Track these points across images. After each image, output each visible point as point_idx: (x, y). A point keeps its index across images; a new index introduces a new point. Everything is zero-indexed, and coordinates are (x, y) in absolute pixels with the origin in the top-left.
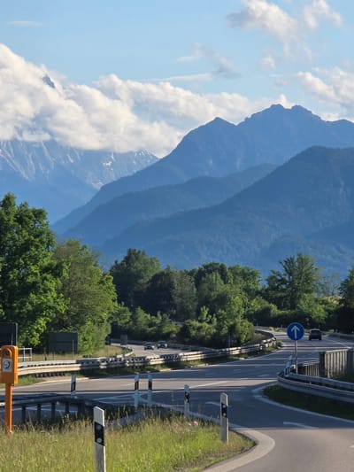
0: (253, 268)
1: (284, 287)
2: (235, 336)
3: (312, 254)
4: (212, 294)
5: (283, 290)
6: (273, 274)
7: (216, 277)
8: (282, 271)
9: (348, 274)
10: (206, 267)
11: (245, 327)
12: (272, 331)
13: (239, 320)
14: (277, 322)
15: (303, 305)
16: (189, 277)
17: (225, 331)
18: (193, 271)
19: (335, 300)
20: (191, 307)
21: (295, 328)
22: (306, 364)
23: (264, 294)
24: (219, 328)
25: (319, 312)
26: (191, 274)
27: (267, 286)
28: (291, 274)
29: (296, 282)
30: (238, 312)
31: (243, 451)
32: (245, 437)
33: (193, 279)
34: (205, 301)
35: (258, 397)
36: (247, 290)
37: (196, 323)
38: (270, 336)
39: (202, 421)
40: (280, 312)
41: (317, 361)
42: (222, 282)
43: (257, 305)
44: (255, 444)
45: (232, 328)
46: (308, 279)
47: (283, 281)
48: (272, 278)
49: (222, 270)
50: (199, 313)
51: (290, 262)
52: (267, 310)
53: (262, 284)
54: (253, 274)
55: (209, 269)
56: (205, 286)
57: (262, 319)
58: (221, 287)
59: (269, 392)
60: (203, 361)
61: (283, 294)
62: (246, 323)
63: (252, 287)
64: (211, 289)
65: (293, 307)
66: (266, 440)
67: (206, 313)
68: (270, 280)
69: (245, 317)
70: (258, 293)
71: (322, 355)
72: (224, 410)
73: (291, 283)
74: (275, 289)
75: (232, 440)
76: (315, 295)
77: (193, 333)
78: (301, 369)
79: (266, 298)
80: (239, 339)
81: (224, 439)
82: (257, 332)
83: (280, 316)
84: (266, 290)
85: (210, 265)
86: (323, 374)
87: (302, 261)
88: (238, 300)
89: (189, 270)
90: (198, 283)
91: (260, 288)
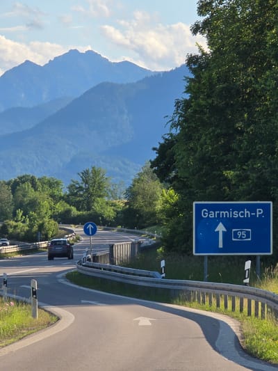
0: (57, 179)
1: (81, 193)
2: (43, 232)
3: (104, 167)
4: (25, 199)
5: (81, 196)
6: (72, 183)
7: (28, 186)
8: (80, 181)
9: (131, 182)
10: (21, 178)
11: (52, 226)
12: (72, 227)
13: (46, 219)
14: (76, 221)
15: (97, 207)
16: (6, 187)
17: (35, 228)
18: (10, 181)
19: (121, 203)
20: (9, 210)
21: (90, 226)
22: (99, 254)
23: (66, 199)
24: (31, 226)
25: (109, 213)
26: (8, 184)
27: (68, 192)
28: (87, 183)
29: (91, 189)
30: (46, 213)
31: (49, 324)
32: (51, 314)
33: (10, 188)
34: (20, 205)
35: (62, 281)
36: (52, 196)
37: (13, 223)
38: (71, 232)
39: (17, 301)
40: (79, 213)
41: (108, 252)
42: (33, 190)
43: (61, 207)
44: (59, 319)
45: (41, 227)
46: (100, 187)
47: (80, 188)
48: (72, 186)
49: (33, 181)
50: (15, 214)
51: (86, 173)
52: (68, 212)
53: (64, 191)
54: (57, 183)
55: (23, 180)
56: (19, 193)
57: (65, 218)
58: (32, 194)
59: (70, 277)
60: (19, 253)
61: (81, 199)
62: (52, 222)
63: (56, 193)
64: (24, 196)
65: (89, 209)
66: (68, 315)
67: (21, 214)
68: (70, 187)
69: (51, 217)
70: (61, 198)
71: (112, 247)
72: (34, 293)
73: (87, 190)
74: (75, 195)
75: (41, 316)
76: (106, 199)
77: (11, 230)
78: (95, 258)
79: (68, 202)
80: (46, 235)
81: (34, 316)
82: (60, 229)
83: (78, 216)
84: (68, 196)
85: (24, 177)
86: (112, 262)
87: (95, 173)
88: (46, 203)
89: (7, 181)
90: (14, 190)
91: (62, 194)
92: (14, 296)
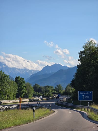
0: (53, 86)
3: (61, 84)
9: (66, 87)
11: (52, 94)
12: (55, 95)
13: (51, 93)
14: (56, 94)
15: (60, 91)
17: (49, 95)
19: (64, 91)
20: (44, 92)
21: (59, 95)
22: (61, 100)
24: (48, 95)
25: (62, 92)
26: (44, 87)
31: (53, 113)
32: (53, 111)
35: (54, 105)
36: (52, 89)
37: (45, 94)
38: (55, 96)
39: (47, 108)
40: (56, 92)
41: (62, 99)
43: (53, 91)
44: (55, 112)
45: (50, 95)
46: (60, 88)
47: (57, 88)
49: (48, 86)
50: (45, 92)
51: (58, 85)
53: (54, 88)
54: (53, 87)
55: (47, 86)
56: (46, 89)
57: (54, 93)
58: (48, 89)
59: (56, 104)
60: (46, 99)
61: (57, 90)
65: (58, 92)
66: (56, 111)
68: (55, 88)
69: (52, 93)
71: (63, 98)
72: (50, 107)
73: (58, 88)
76: (61, 90)
77: (44, 95)
78: (60, 101)
79: (55, 90)
80: (51, 96)
81: (50, 111)
86: (63, 101)
87: (60, 85)
88: (51, 91)
90: (45, 88)
92: (47, 107)
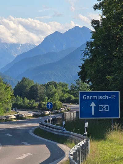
0: (66, 83)
1: (76, 89)
2: (55, 107)
4: (51, 92)
5: (76, 91)
6: (72, 85)
7: (52, 87)
8: (75, 84)
10: (49, 83)
11: (59, 104)
13: (57, 101)
16: (43, 87)
18: (45, 84)
22: (57, 118)
23: (69, 92)
26: (44, 85)
27: (70, 89)
28: (78, 85)
29: (80, 87)
30: (57, 98)
33: (45, 87)
36: (63, 91)
37: (44, 103)
40: (75, 98)
42: (55, 88)
43: (66, 96)
45: (55, 104)
47: (76, 87)
48: (72, 86)
49: (55, 84)
52: (70, 98)
54: (66, 85)
55: (51, 83)
56: (49, 90)
58: (54, 90)
61: (76, 92)
62: (60, 102)
63: (65, 89)
64: (51, 91)
67: (47, 99)
70: (67, 92)
74: (73, 90)
77: (43, 106)
80: (57, 108)
82: (63, 105)
83: (75, 100)
84: (70, 91)
85: (51, 82)
89: (44, 84)
91: (68, 90)
